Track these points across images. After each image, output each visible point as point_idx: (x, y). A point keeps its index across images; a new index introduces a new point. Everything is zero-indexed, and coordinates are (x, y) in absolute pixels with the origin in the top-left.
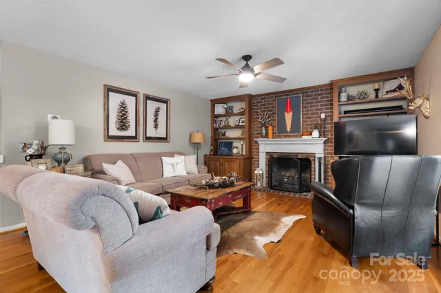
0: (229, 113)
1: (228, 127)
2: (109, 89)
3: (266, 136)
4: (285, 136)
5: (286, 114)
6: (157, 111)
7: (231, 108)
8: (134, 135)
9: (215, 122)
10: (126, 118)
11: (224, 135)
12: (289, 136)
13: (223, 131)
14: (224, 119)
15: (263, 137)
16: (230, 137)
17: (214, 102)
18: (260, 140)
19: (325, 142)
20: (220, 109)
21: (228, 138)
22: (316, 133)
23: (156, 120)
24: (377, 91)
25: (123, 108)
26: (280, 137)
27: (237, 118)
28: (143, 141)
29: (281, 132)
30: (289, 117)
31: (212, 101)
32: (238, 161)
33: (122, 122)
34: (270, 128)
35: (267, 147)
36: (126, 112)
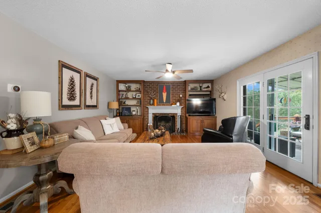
0: (128, 90)
1: (127, 98)
2: (63, 65)
3: (153, 104)
4: (163, 105)
5: (163, 93)
6: (92, 86)
7: (129, 87)
8: (79, 104)
9: (119, 95)
10: (74, 90)
11: (124, 103)
12: (164, 105)
13: (124, 101)
14: (125, 93)
15: (151, 105)
16: (129, 104)
17: (119, 82)
18: (149, 107)
19: (182, 108)
20: (122, 87)
21: (128, 105)
22: (178, 104)
23: (91, 93)
24: (201, 87)
25: (72, 82)
26: (160, 105)
27: (134, 93)
28: (84, 109)
29: (161, 103)
30: (165, 95)
31: (117, 81)
32: (139, 119)
33: (71, 94)
34: (155, 100)
35: (153, 110)
36: (74, 85)
